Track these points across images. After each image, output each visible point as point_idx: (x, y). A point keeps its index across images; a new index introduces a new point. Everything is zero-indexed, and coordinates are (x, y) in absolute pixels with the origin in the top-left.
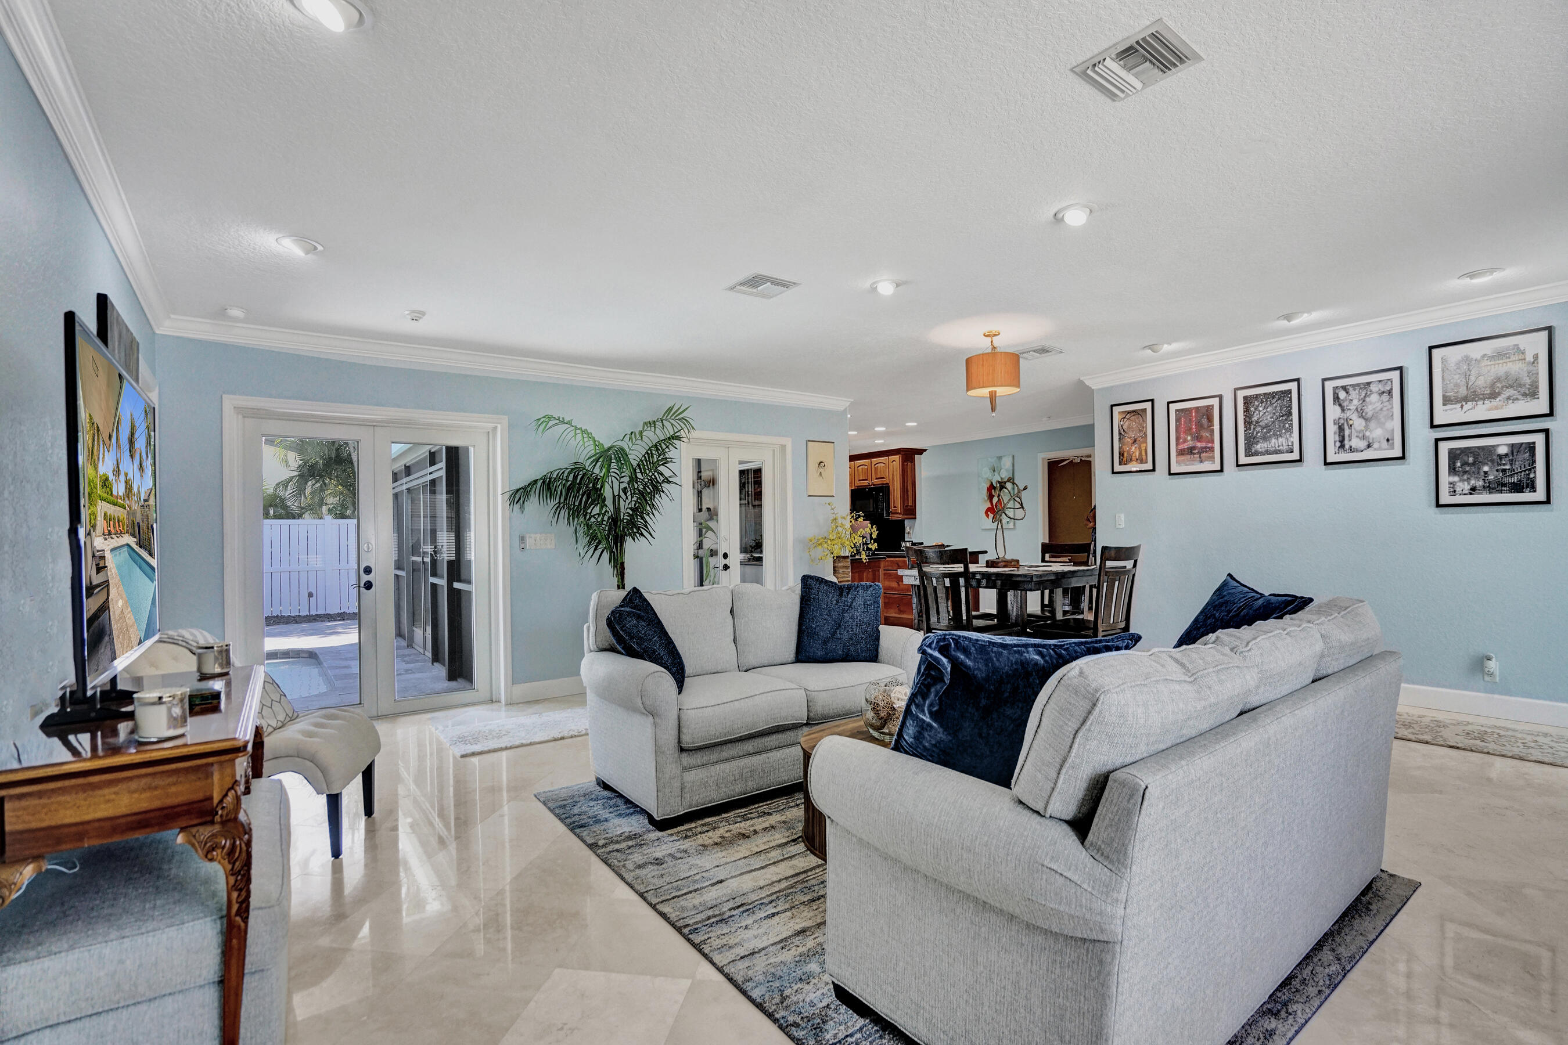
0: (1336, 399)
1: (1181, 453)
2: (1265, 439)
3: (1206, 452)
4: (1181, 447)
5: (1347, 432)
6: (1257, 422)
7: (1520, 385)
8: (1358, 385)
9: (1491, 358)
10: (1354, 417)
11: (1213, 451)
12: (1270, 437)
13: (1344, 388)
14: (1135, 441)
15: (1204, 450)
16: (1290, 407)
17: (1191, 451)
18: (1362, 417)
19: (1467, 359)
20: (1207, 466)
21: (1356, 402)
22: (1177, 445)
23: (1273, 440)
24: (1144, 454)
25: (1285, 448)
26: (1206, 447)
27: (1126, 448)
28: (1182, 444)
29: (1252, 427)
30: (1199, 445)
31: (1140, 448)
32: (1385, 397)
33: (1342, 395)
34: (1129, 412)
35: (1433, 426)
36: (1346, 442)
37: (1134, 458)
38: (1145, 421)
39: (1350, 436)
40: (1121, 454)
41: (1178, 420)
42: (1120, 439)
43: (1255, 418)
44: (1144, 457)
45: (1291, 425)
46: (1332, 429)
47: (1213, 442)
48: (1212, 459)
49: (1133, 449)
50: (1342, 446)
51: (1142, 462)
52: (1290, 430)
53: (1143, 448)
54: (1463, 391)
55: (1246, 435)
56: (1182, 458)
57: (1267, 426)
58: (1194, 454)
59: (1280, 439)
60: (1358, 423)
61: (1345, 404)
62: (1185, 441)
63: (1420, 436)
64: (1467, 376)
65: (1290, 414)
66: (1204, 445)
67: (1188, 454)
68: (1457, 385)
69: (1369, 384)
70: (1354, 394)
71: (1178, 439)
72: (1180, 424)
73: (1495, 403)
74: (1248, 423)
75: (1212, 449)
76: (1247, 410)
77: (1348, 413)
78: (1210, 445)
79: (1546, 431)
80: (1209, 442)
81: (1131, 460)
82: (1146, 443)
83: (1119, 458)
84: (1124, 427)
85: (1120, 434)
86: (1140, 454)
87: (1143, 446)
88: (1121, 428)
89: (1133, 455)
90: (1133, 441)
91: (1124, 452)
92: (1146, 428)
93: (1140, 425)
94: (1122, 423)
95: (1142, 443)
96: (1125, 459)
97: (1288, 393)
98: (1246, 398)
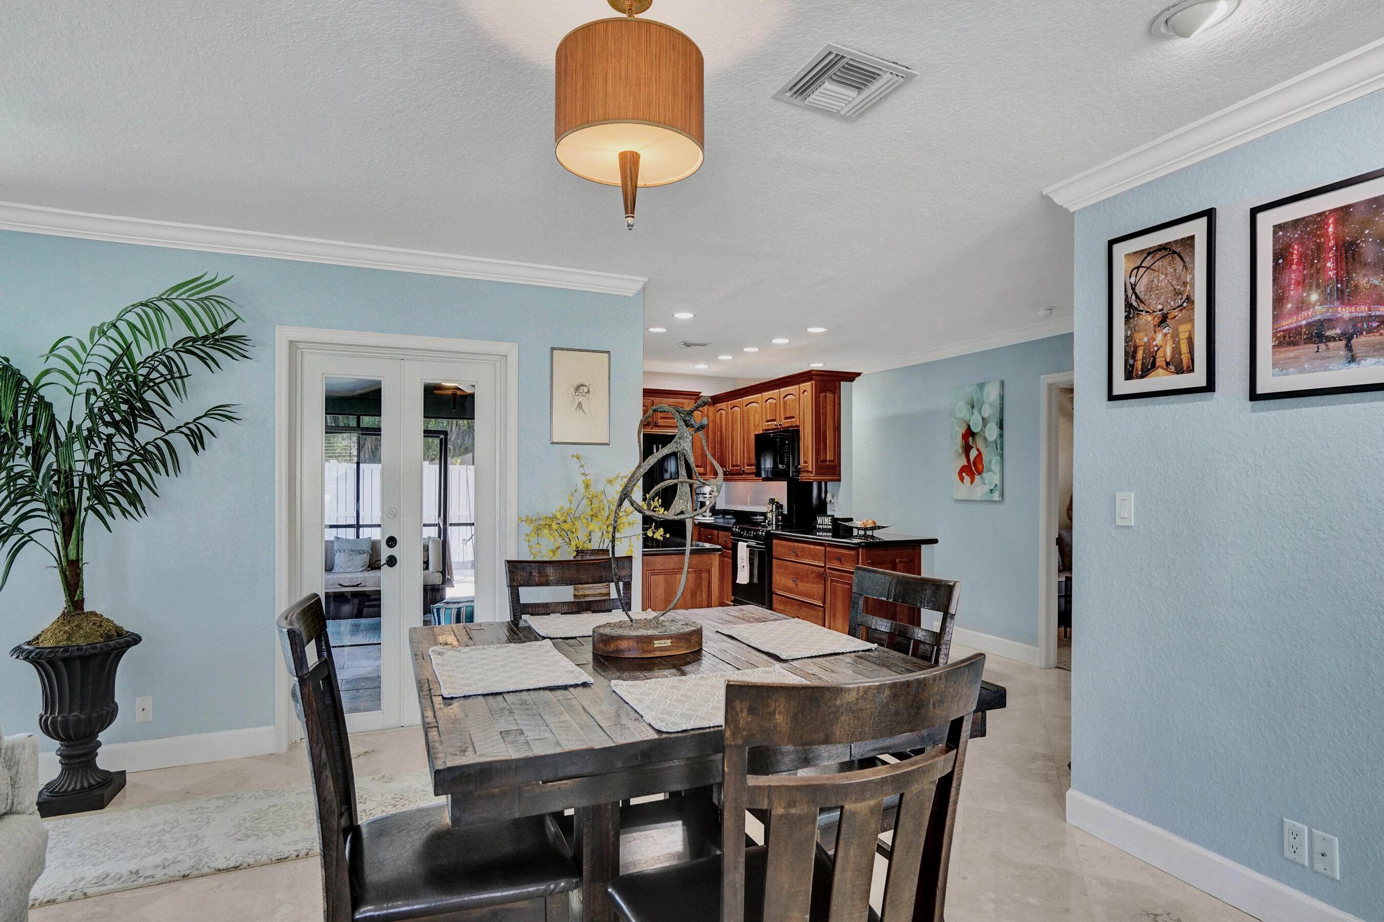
1: (1288, 340)
3: (1370, 331)
4: (1288, 323)
14: (1164, 319)
22: (1276, 318)
24: (1184, 348)
26: (1368, 318)
27: (1142, 339)
28: (1291, 314)
30: (1345, 313)
31: (1175, 336)
34: (1150, 252)
37: (1160, 361)
38: (1188, 268)
40: (1130, 354)
41: (1281, 256)
42: (1127, 318)
44: (1185, 358)
49: (1159, 338)
51: (1180, 370)
53: (1184, 336)
56: (1291, 352)
62: (1302, 305)
66: (1362, 311)
71: (1279, 301)
72: (1288, 262)
80: (1378, 302)
81: (1154, 366)
82: (1191, 321)
83: (1126, 362)
84: (1137, 290)
85: (1128, 306)
86: (1176, 350)
87: (1184, 329)
88: (1130, 291)
89: (1160, 354)
90: (1157, 321)
91: (1136, 347)
92: (1193, 285)
93: (1179, 279)
94: (1133, 280)
95: (1182, 322)
96: (1139, 365)
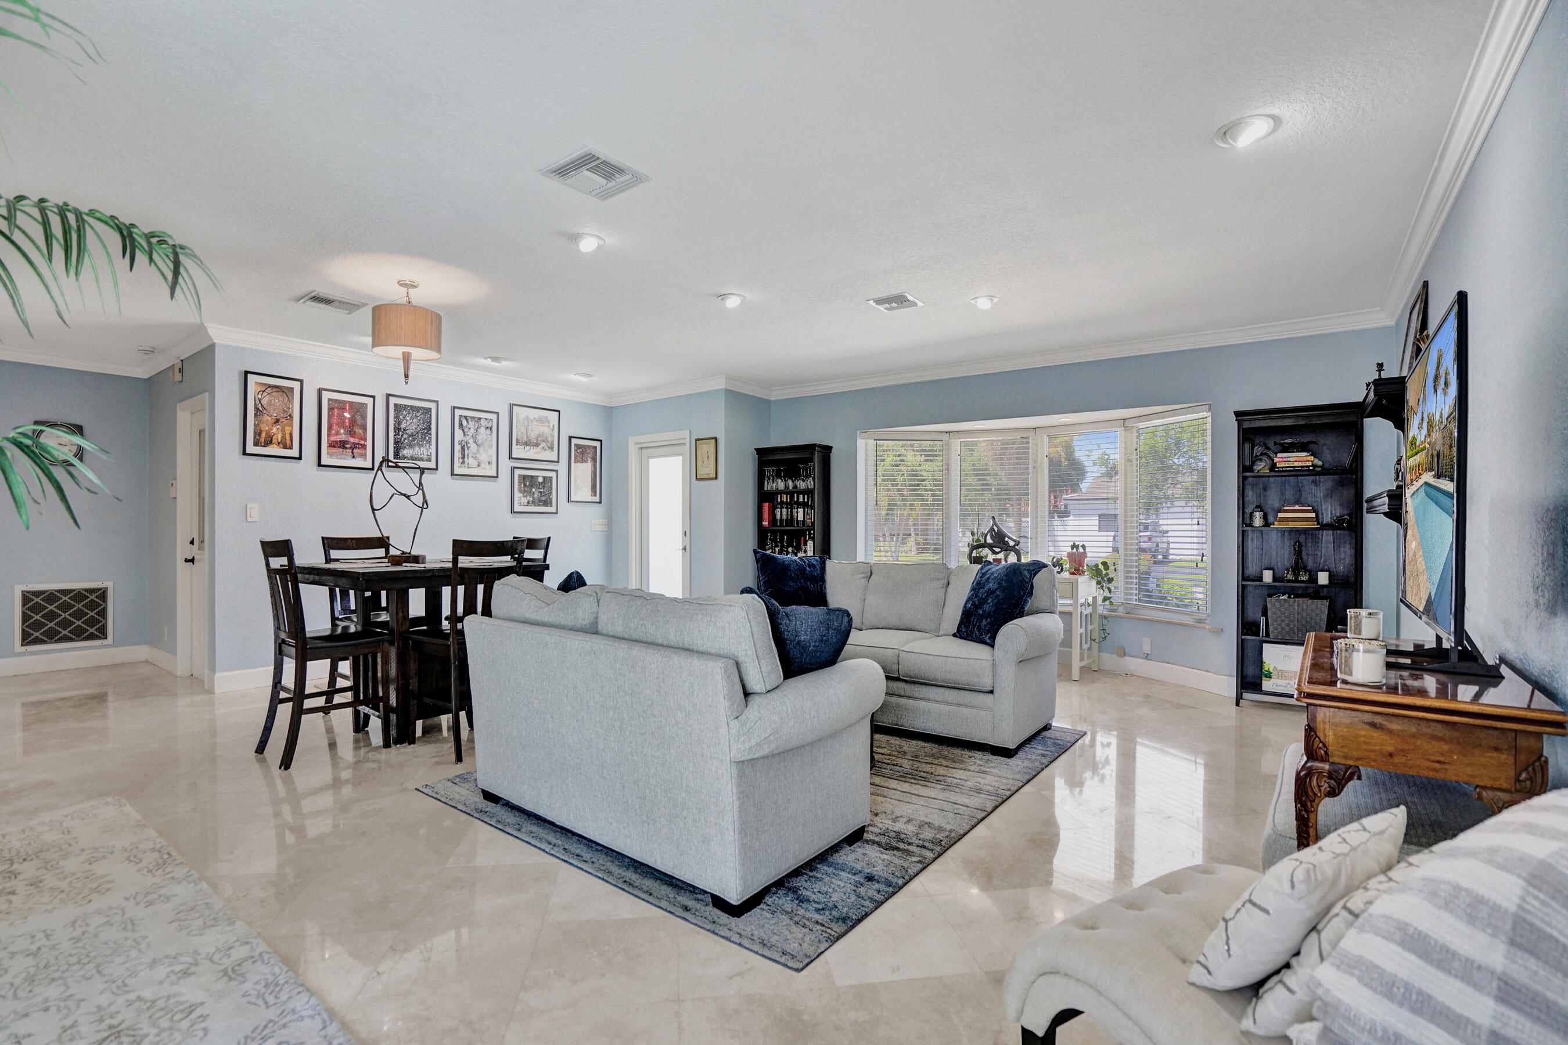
0: (461, 425)
1: (332, 445)
2: (411, 446)
3: (359, 448)
4: (333, 438)
5: (467, 452)
6: (405, 430)
7: (548, 442)
8: (474, 418)
9: (537, 421)
10: (471, 441)
11: (365, 449)
12: (415, 445)
13: (466, 417)
14: (277, 421)
15: (355, 446)
16: (430, 422)
17: (342, 445)
18: (475, 442)
19: (527, 418)
20: (358, 462)
21: (472, 430)
22: (328, 435)
23: (417, 449)
24: (288, 437)
25: (425, 457)
26: (358, 444)
27: (265, 428)
28: (334, 436)
29: (401, 433)
30: (352, 440)
31: (283, 430)
32: (488, 431)
33: (464, 423)
34: (270, 386)
35: (511, 457)
36: (466, 459)
37: (274, 441)
38: (290, 400)
39: (468, 455)
40: (257, 433)
41: (330, 411)
42: (256, 415)
43: (403, 426)
44: (288, 442)
45: (430, 438)
46: (457, 448)
47: (365, 440)
48: (364, 456)
49: (274, 430)
50: (463, 463)
51: (285, 447)
52: (429, 442)
53: (288, 433)
54: (525, 439)
55: (395, 439)
56: (335, 450)
57: (412, 435)
58: (346, 448)
59: (422, 449)
60: (473, 447)
61: (466, 430)
62: (338, 433)
63: (506, 464)
64: (527, 429)
65: (430, 429)
66: (357, 441)
67: (340, 447)
68: (522, 433)
69: (480, 419)
70: (471, 424)
71: (330, 428)
72: (333, 415)
73: (538, 449)
74: (397, 430)
75: (364, 446)
76: (396, 417)
77: (468, 438)
78: (362, 442)
79: (557, 471)
80: (362, 439)
81: (271, 442)
82: (292, 426)
83: (254, 437)
84: (262, 402)
85: (256, 409)
86: (284, 437)
87: (288, 429)
88: (258, 402)
89: (274, 437)
90: (273, 421)
91: (261, 431)
92: (293, 410)
93: (286, 405)
94: (260, 396)
95: (287, 425)
96: (263, 440)
97: (429, 410)
98: (396, 405)
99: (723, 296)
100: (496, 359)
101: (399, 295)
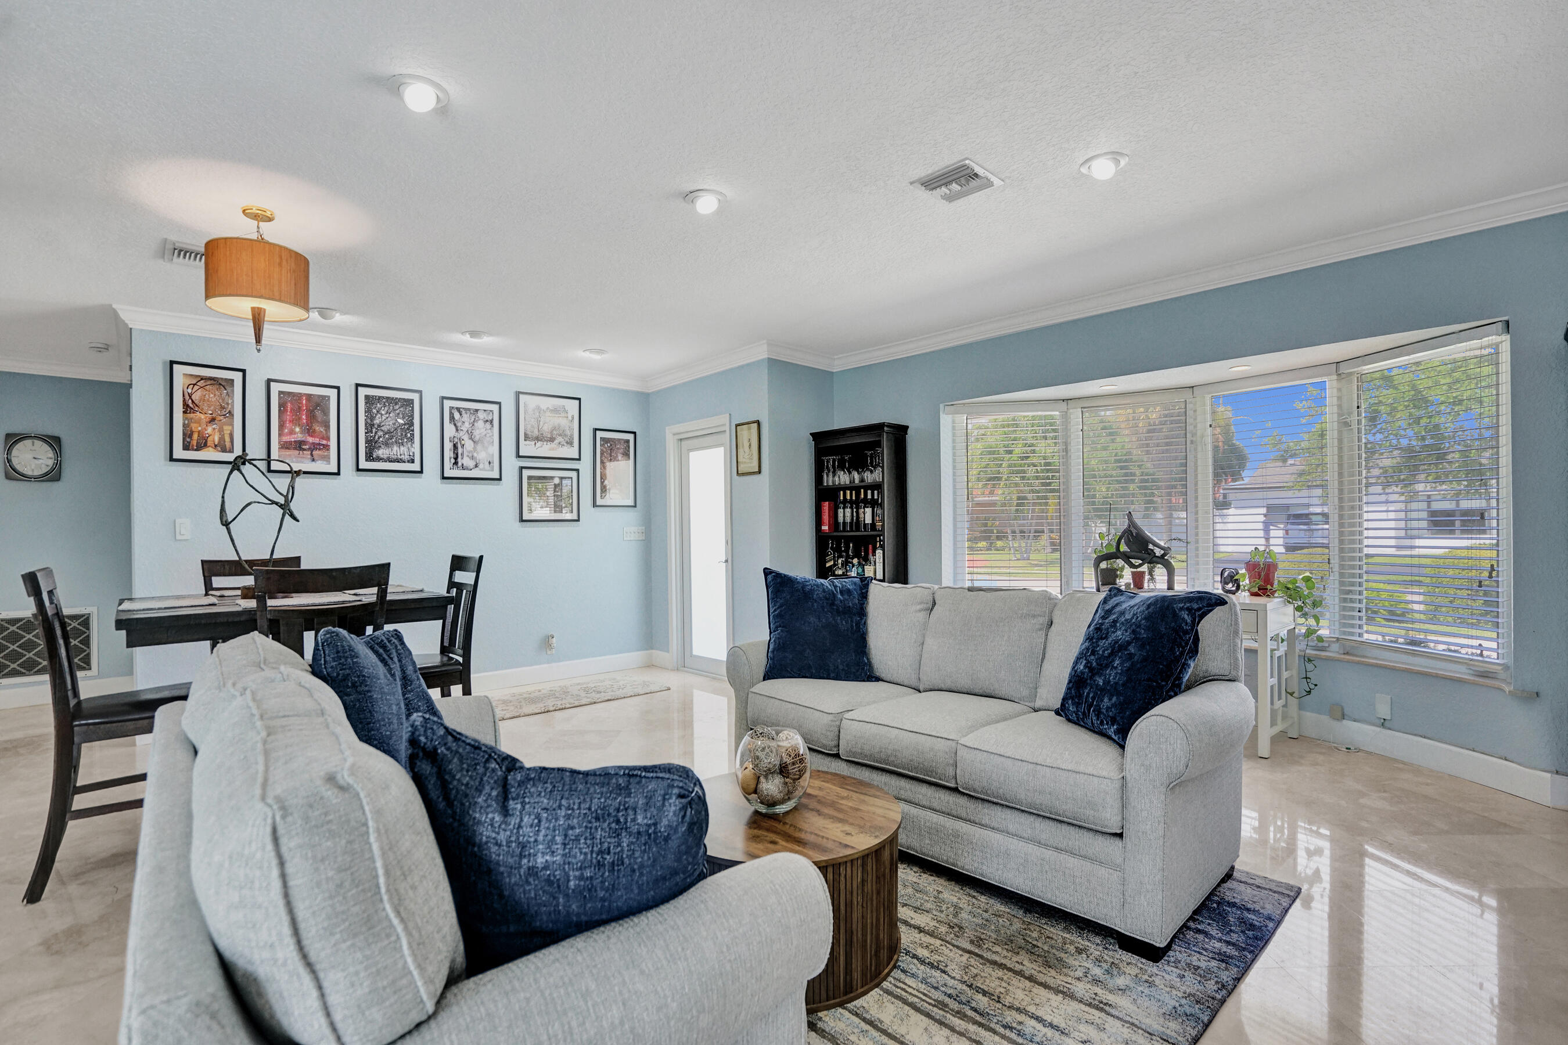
0: (452, 418)
1: (285, 446)
2: (387, 444)
3: (320, 449)
4: (286, 439)
5: (460, 451)
6: (379, 426)
7: (566, 435)
8: (469, 409)
9: (552, 411)
10: (466, 437)
11: (328, 450)
12: (392, 444)
13: (458, 409)
14: (213, 420)
15: (315, 447)
16: (412, 416)
17: (299, 446)
18: (471, 438)
19: (538, 408)
20: (319, 466)
21: (467, 425)
22: (280, 435)
23: (395, 448)
24: (227, 439)
25: (406, 457)
26: (319, 444)
27: (197, 428)
28: (287, 435)
29: (374, 430)
30: (310, 440)
31: (221, 431)
32: (488, 425)
33: (457, 415)
34: (202, 378)
35: (518, 456)
36: (459, 459)
38: (230, 395)
39: (462, 455)
40: (187, 435)
41: (282, 406)
42: (185, 413)
43: (377, 421)
44: (228, 444)
45: (413, 435)
46: (448, 446)
47: (328, 439)
48: (327, 459)
49: (209, 430)
50: (456, 463)
52: (411, 439)
53: (227, 432)
54: (536, 433)
55: (367, 438)
56: (288, 453)
57: (389, 432)
58: (304, 450)
59: (402, 448)
60: (469, 444)
61: (459, 424)
62: (292, 432)
63: (511, 464)
64: (539, 422)
65: (411, 424)
66: (317, 441)
67: (295, 449)
68: (533, 427)
69: (477, 410)
70: (466, 417)
71: (281, 426)
72: (286, 410)
73: (553, 445)
74: (369, 426)
75: (327, 447)
76: (368, 411)
77: (461, 433)
78: (324, 442)
79: (577, 470)
80: (323, 438)
81: (206, 445)
82: (232, 425)
83: (184, 439)
84: (193, 397)
85: (186, 405)
86: (222, 439)
87: (227, 429)
88: (187, 397)
89: (209, 439)
90: (208, 420)
91: (192, 433)
92: (233, 406)
93: (223, 400)
94: (190, 391)
95: (225, 424)
96: (194, 443)
97: (410, 402)
98: (367, 397)
99: (690, 196)
100: (474, 334)
101: (246, 229)
